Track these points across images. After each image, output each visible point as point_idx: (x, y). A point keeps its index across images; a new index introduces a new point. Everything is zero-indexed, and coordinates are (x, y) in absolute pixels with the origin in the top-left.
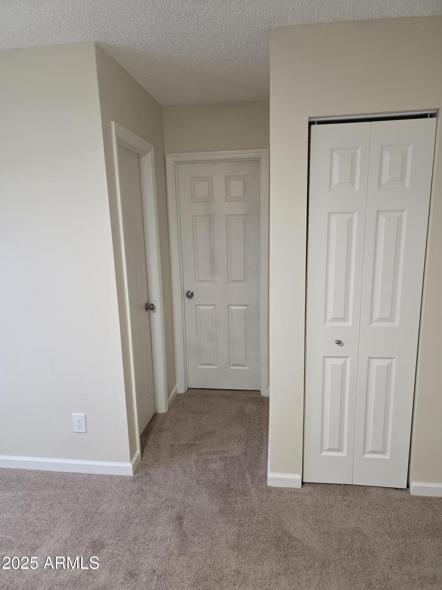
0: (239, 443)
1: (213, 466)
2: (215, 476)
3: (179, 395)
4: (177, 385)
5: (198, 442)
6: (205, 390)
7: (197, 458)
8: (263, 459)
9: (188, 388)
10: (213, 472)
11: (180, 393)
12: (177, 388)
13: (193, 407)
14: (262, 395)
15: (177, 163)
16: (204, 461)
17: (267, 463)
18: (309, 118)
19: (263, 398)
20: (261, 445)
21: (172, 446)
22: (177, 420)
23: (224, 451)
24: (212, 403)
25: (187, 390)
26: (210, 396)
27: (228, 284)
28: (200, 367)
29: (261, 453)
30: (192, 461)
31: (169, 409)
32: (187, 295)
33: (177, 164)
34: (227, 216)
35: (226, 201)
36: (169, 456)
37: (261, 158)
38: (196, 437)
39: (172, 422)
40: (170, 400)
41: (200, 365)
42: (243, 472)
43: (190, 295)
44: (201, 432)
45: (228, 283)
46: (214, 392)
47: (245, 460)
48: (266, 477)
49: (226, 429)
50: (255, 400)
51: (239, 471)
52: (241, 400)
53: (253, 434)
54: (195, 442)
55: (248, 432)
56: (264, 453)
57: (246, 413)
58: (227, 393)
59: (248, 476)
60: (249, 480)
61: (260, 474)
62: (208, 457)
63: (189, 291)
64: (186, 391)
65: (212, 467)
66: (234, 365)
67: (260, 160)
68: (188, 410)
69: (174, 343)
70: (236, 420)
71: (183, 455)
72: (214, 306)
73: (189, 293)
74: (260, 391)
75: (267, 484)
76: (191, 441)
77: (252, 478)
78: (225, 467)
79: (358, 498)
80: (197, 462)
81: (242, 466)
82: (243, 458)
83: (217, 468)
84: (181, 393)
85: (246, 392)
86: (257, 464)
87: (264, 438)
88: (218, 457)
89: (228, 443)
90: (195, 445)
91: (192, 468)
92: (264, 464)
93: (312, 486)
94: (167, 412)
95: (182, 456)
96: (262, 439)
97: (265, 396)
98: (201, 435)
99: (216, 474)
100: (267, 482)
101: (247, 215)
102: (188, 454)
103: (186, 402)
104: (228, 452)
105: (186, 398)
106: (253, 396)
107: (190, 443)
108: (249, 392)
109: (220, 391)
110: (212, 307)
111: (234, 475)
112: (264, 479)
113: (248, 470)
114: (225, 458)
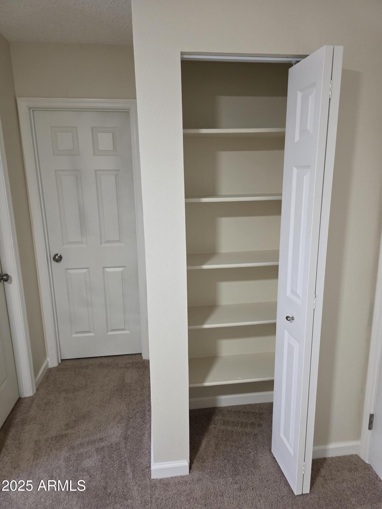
0: (119, 425)
1: (88, 463)
2: (89, 477)
3: (50, 371)
4: (48, 359)
5: (69, 431)
6: (81, 360)
7: (68, 455)
8: (146, 441)
9: (62, 360)
10: (87, 471)
11: (52, 367)
12: (48, 362)
13: (66, 384)
14: (144, 358)
15: (33, 109)
16: (76, 458)
17: (150, 446)
18: (182, 53)
19: (145, 362)
20: (143, 423)
21: (37, 442)
22: (46, 404)
23: (101, 440)
24: (89, 375)
25: (60, 362)
26: (87, 367)
27: (101, 245)
28: (74, 335)
29: (143, 434)
30: (62, 460)
31: (37, 390)
32: (54, 259)
33: (33, 111)
34: (96, 171)
35: (94, 154)
36: (32, 458)
37: (130, 110)
38: (68, 424)
39: (39, 408)
40: (39, 378)
41: (74, 334)
42: (123, 465)
43: (58, 259)
44: (75, 416)
45: (101, 243)
46: (91, 361)
47: (126, 447)
48: (150, 467)
49: (104, 408)
50: (136, 366)
51: (118, 465)
52: (121, 368)
53: (134, 409)
54: (66, 432)
55: (129, 408)
56: (147, 435)
57: (127, 384)
58: (106, 360)
59: (129, 470)
60: (130, 476)
61: (142, 463)
62: (82, 450)
63: (57, 255)
64: (59, 364)
65: (86, 465)
66: (112, 330)
67: (129, 112)
68: (60, 388)
69: (41, 313)
70: (115, 394)
71: (51, 454)
72: (87, 270)
73: (57, 257)
74: (141, 353)
75: (151, 477)
76: (61, 431)
77: (133, 472)
78: (103, 462)
79: (249, 477)
80: (67, 460)
81: (122, 457)
82: (123, 445)
83: (93, 465)
84: (54, 367)
85: (127, 356)
86: (139, 450)
87: (147, 413)
88: (94, 449)
89: (105, 426)
90: (66, 435)
91: (61, 470)
92: (147, 449)
93: (200, 470)
94: (35, 395)
95: (49, 455)
96: (145, 414)
97: (146, 359)
98: (75, 421)
99: (91, 475)
100: (151, 474)
101: (118, 170)
102: (57, 451)
103: (59, 378)
104: (106, 440)
105: (58, 373)
106: (135, 361)
107: (61, 434)
108: (130, 356)
109: (99, 359)
110: (85, 271)
111: (113, 472)
112: (148, 470)
113: (130, 461)
114: (103, 448)
